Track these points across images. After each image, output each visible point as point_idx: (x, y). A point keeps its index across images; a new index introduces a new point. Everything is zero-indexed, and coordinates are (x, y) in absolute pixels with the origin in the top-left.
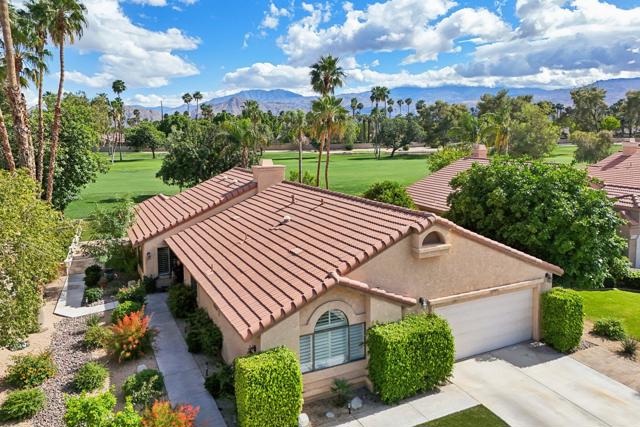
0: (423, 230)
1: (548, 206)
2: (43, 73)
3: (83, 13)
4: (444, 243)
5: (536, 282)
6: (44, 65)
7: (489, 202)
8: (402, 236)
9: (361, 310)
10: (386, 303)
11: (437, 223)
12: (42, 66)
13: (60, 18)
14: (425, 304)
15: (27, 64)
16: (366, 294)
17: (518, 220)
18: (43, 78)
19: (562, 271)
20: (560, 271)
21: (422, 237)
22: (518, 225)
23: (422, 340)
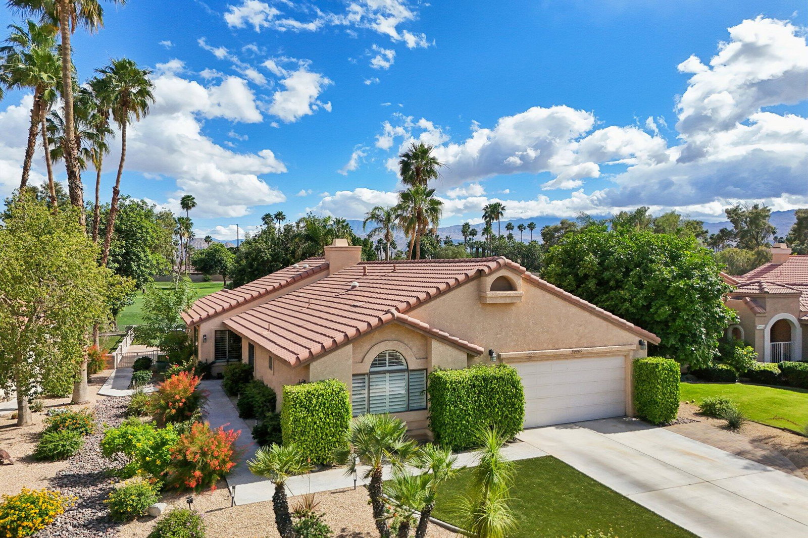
0: (492, 272)
1: (645, 271)
2: (103, 153)
3: (150, 89)
4: (516, 290)
5: (628, 348)
6: (104, 145)
7: (581, 272)
8: (468, 279)
9: (422, 354)
10: (450, 348)
11: (507, 266)
12: (102, 146)
13: (125, 94)
14: (494, 355)
15: (86, 143)
16: (427, 335)
17: (612, 288)
18: (103, 157)
19: (659, 340)
20: (657, 340)
21: (489, 281)
22: (612, 293)
23: (487, 385)
